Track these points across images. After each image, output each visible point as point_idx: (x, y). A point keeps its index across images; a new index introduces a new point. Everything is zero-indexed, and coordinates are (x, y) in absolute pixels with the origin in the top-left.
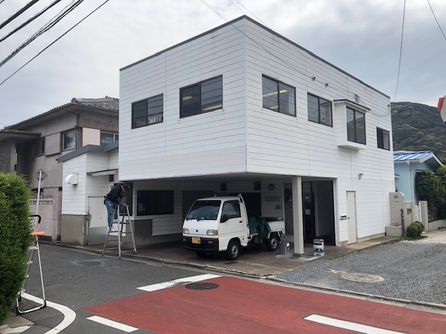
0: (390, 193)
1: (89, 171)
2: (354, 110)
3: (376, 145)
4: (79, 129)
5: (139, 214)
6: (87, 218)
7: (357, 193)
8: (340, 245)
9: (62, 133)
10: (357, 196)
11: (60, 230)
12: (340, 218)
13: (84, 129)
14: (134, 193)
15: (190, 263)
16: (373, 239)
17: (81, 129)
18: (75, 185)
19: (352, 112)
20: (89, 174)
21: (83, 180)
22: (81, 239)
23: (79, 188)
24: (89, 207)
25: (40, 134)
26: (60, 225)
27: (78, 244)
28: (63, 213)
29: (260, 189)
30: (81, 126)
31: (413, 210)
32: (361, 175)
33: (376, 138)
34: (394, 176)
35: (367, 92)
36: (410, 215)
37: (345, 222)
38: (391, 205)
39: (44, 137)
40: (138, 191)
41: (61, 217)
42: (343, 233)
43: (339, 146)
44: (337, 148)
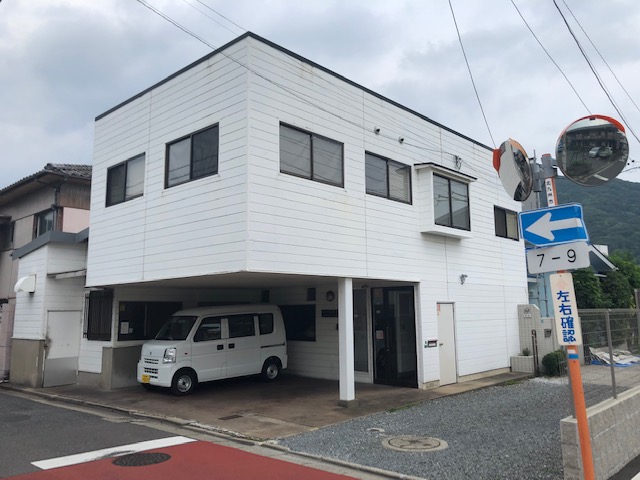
0: (519, 306)
1: (50, 272)
2: (449, 179)
3: (494, 233)
4: (58, 209)
5: (121, 337)
6: (45, 344)
7: (456, 305)
8: (424, 388)
9: (37, 215)
10: (456, 310)
11: (9, 362)
12: (424, 344)
13: (65, 209)
14: (114, 305)
15: (169, 418)
16: (486, 376)
17: (62, 209)
18: (32, 293)
19: (446, 182)
20: (51, 276)
21: (41, 285)
22: (33, 378)
23: (36, 298)
24: (48, 327)
25: (10, 218)
26: (9, 354)
27: (28, 384)
28: (15, 336)
29: (314, 300)
30: (61, 204)
31: (553, 332)
32: (463, 277)
33: (493, 222)
34: (525, 280)
35: (476, 152)
36: (549, 340)
37: (435, 351)
38: (520, 324)
39: (14, 223)
40: (121, 303)
41: (11, 342)
42: (431, 368)
43: (422, 233)
44: (420, 236)
